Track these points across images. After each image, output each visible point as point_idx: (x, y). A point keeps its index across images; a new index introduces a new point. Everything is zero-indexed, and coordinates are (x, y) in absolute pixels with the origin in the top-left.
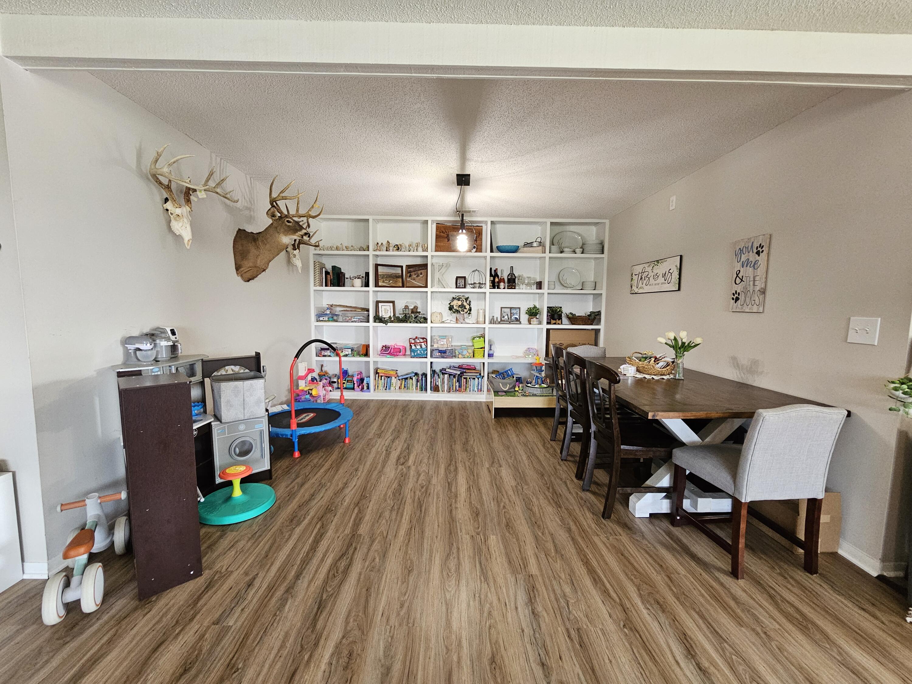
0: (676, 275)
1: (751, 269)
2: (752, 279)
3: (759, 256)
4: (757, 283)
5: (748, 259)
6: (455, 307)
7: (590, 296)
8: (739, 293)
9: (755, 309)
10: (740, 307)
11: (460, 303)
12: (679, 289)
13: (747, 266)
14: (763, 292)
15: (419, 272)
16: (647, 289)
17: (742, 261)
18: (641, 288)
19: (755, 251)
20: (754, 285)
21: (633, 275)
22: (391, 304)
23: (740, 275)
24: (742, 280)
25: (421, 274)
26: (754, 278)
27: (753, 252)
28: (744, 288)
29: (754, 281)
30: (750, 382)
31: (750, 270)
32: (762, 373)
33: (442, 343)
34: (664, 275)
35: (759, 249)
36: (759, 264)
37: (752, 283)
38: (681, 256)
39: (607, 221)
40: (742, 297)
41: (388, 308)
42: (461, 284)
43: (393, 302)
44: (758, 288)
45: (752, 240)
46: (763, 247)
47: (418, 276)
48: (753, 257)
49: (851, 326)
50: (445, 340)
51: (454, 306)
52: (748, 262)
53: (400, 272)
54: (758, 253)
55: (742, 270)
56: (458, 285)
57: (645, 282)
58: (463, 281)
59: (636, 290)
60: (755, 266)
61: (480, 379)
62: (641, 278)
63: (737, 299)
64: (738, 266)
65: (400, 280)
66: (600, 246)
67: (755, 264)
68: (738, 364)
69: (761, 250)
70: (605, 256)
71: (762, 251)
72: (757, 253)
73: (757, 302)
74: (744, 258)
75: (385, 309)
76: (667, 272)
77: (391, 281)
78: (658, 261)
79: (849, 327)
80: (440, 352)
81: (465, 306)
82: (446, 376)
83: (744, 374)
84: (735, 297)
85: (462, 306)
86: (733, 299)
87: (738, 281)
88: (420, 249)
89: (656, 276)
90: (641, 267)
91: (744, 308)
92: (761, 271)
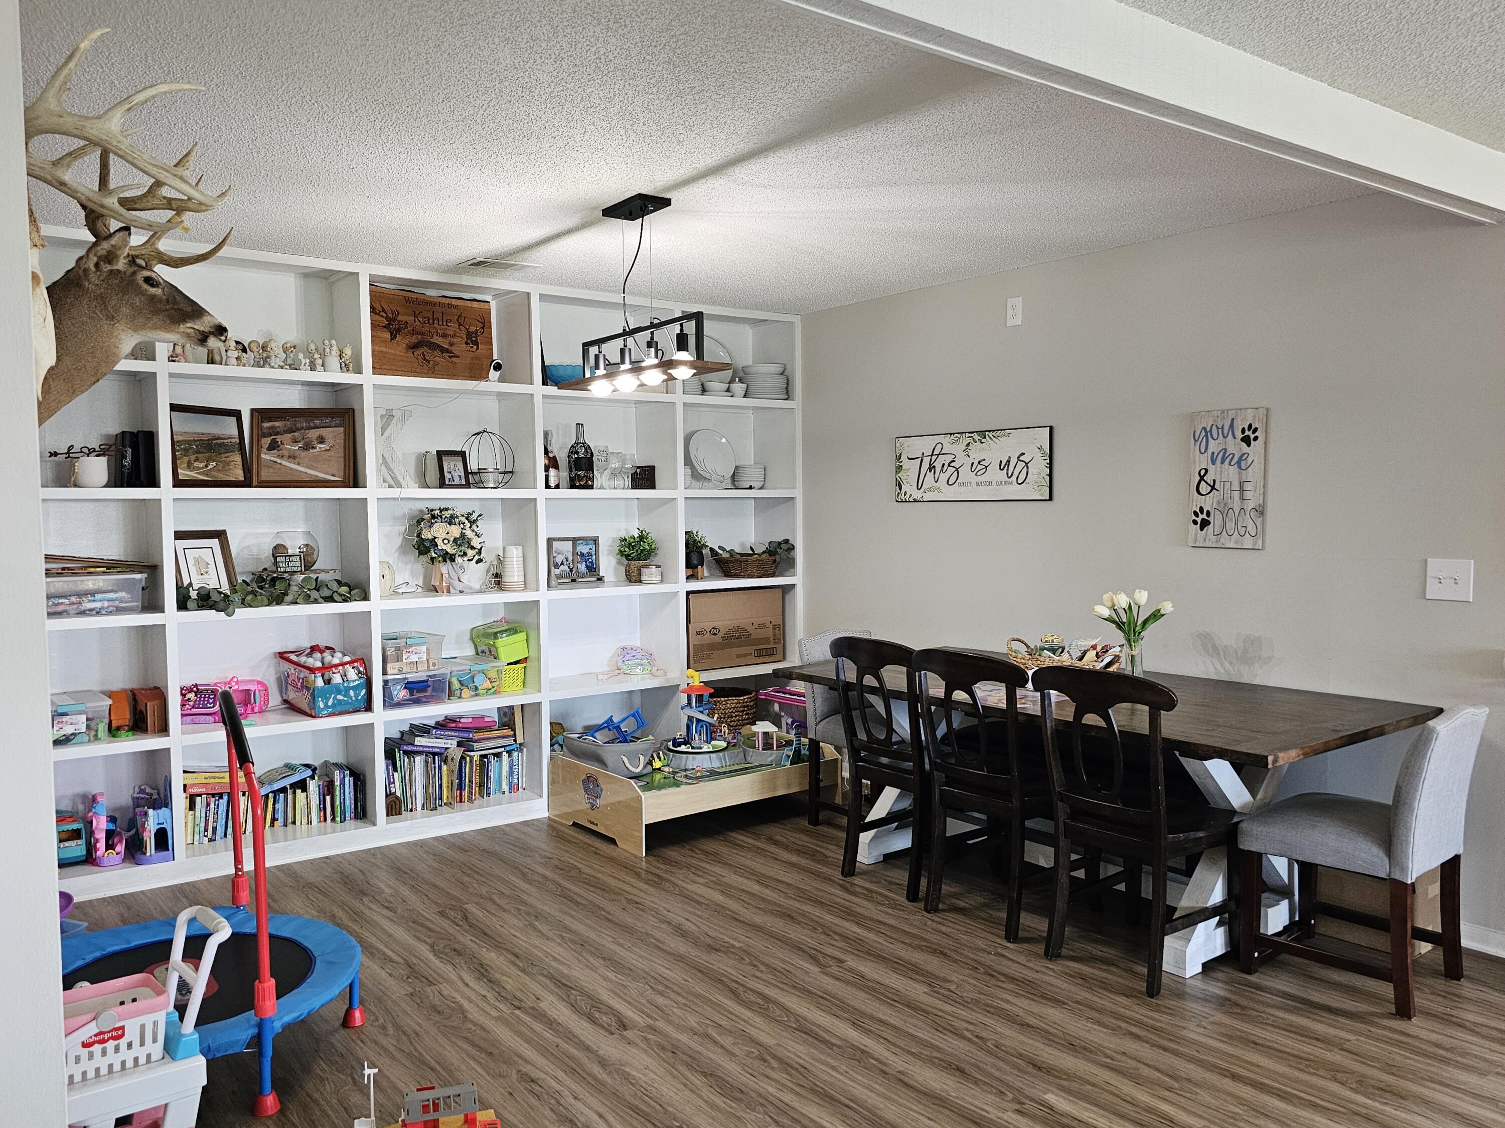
0: (1039, 467)
1: (1233, 470)
2: (1236, 487)
3: (1249, 445)
4: (1248, 495)
5: (1226, 450)
6: (441, 546)
7: (749, 501)
8: (1208, 514)
9: (1248, 542)
10: (1214, 538)
11: (455, 531)
12: (1051, 498)
13: (1223, 462)
14: (1261, 511)
15: (313, 434)
16: (949, 493)
17: (1210, 452)
18: (930, 489)
19: (1240, 435)
20: (1242, 498)
21: (904, 458)
22: (215, 543)
23: (1209, 478)
24: (1213, 488)
25: (321, 440)
26: (1241, 484)
27: (1235, 438)
28: (1219, 503)
29: (1242, 490)
30: (1246, 679)
31: (1232, 472)
32: (1270, 658)
33: (414, 658)
34: (1004, 466)
35: (1247, 433)
36: (1250, 460)
37: (1236, 495)
38: (1051, 428)
39: (797, 319)
40: (1216, 520)
41: (206, 555)
42: (456, 475)
43: (220, 535)
44: (1250, 505)
45: (1231, 414)
46: (1255, 430)
47: (308, 446)
48: (1235, 446)
49: (1429, 573)
50: (424, 648)
51: (439, 542)
52: (1224, 457)
53: (235, 432)
54: (1246, 440)
55: (1211, 468)
56: (448, 476)
57: (944, 477)
58: (460, 465)
59: (917, 495)
60: (1241, 462)
61: (515, 754)
62: (931, 468)
63: (1205, 524)
64: (1203, 462)
65: (238, 458)
66: (781, 381)
67: (1240, 459)
68: (1214, 647)
69: (1252, 436)
70: (796, 404)
71: (1256, 439)
72: (1243, 440)
73: (1251, 528)
74: (1213, 446)
75: (198, 561)
76: (1013, 461)
77: (212, 465)
78: (983, 433)
79: (1426, 576)
80: (410, 686)
81: (469, 541)
82: (419, 760)
83: (1231, 663)
84: (1199, 520)
85: (462, 541)
86: (1195, 522)
87: (1204, 488)
88: (333, 361)
89: (980, 467)
90: (930, 442)
91: (1223, 540)
92: (1253, 474)
